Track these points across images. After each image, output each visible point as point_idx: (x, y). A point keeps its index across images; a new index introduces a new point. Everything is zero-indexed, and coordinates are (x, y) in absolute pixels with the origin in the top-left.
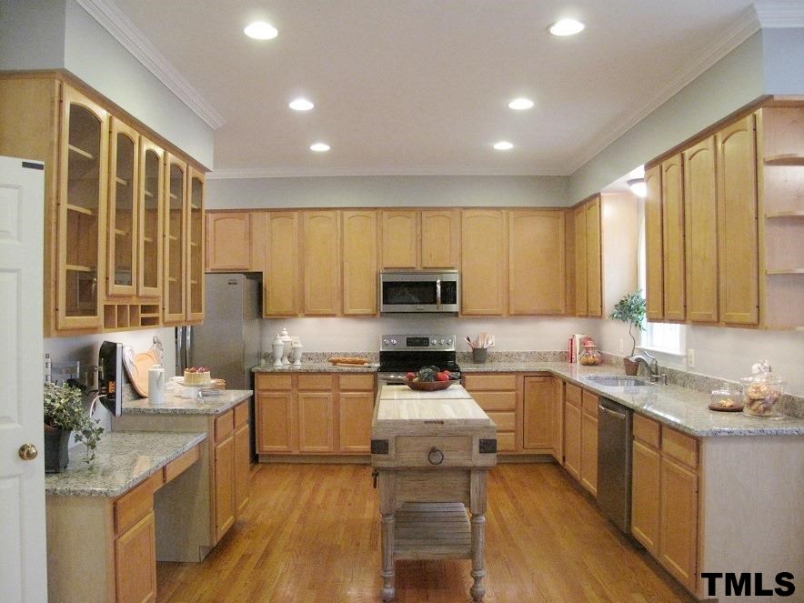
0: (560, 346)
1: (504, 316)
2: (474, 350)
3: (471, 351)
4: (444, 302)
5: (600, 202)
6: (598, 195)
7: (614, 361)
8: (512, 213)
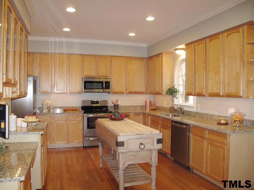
0: (142, 103)
1: (125, 93)
2: (115, 105)
3: (113, 105)
4: (106, 88)
5: (162, 56)
6: (162, 53)
7: (161, 109)
8: (128, 59)
